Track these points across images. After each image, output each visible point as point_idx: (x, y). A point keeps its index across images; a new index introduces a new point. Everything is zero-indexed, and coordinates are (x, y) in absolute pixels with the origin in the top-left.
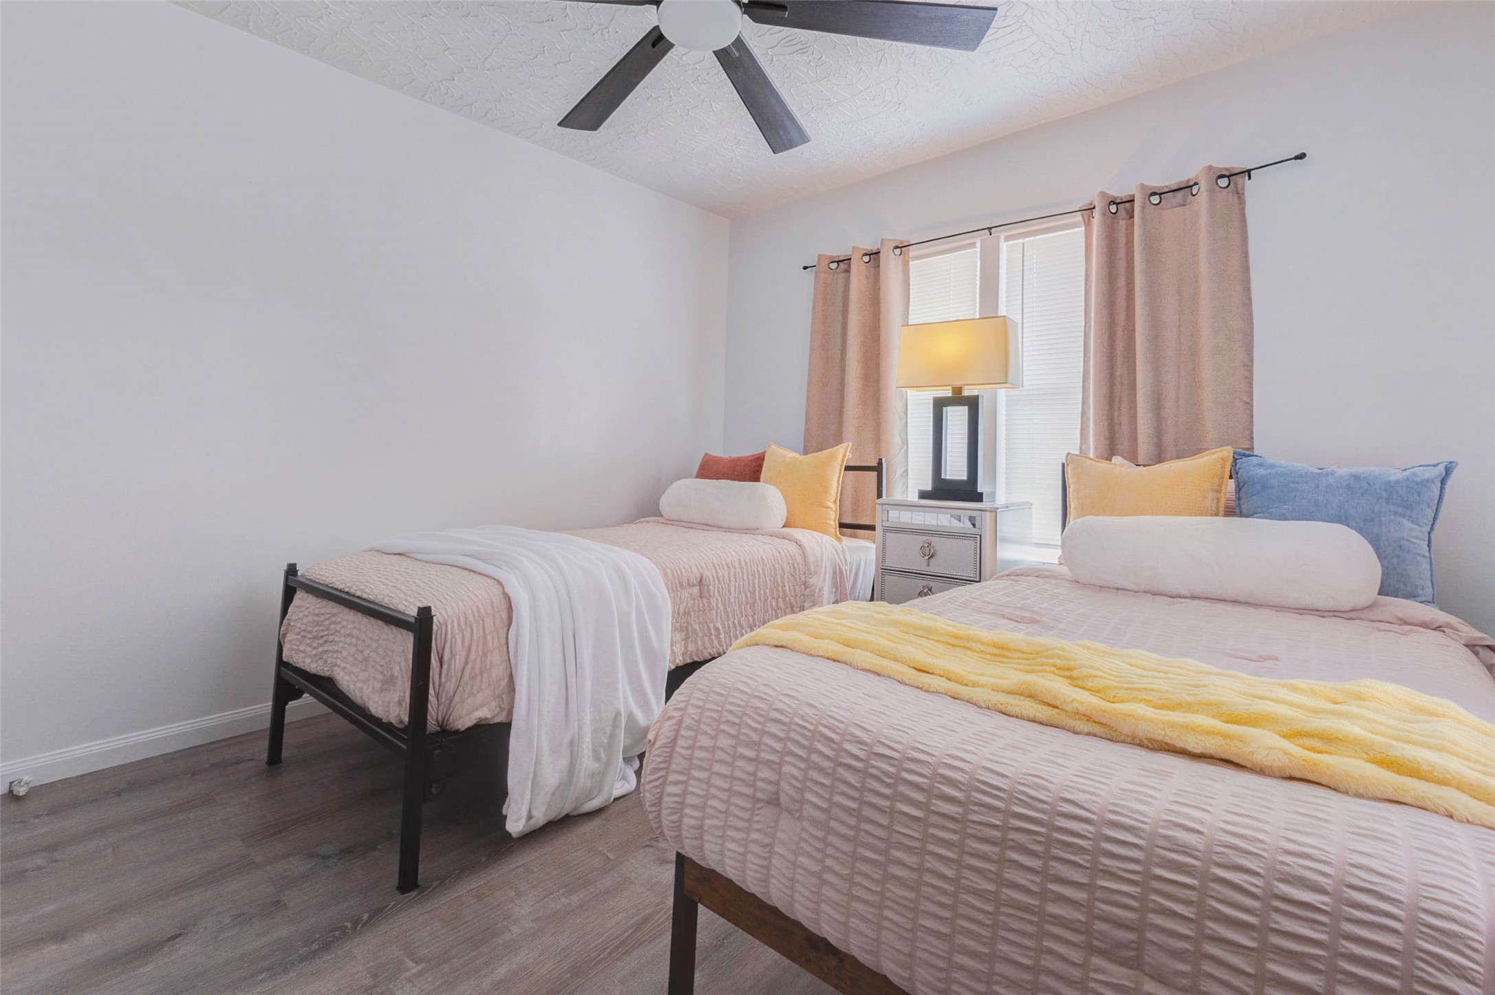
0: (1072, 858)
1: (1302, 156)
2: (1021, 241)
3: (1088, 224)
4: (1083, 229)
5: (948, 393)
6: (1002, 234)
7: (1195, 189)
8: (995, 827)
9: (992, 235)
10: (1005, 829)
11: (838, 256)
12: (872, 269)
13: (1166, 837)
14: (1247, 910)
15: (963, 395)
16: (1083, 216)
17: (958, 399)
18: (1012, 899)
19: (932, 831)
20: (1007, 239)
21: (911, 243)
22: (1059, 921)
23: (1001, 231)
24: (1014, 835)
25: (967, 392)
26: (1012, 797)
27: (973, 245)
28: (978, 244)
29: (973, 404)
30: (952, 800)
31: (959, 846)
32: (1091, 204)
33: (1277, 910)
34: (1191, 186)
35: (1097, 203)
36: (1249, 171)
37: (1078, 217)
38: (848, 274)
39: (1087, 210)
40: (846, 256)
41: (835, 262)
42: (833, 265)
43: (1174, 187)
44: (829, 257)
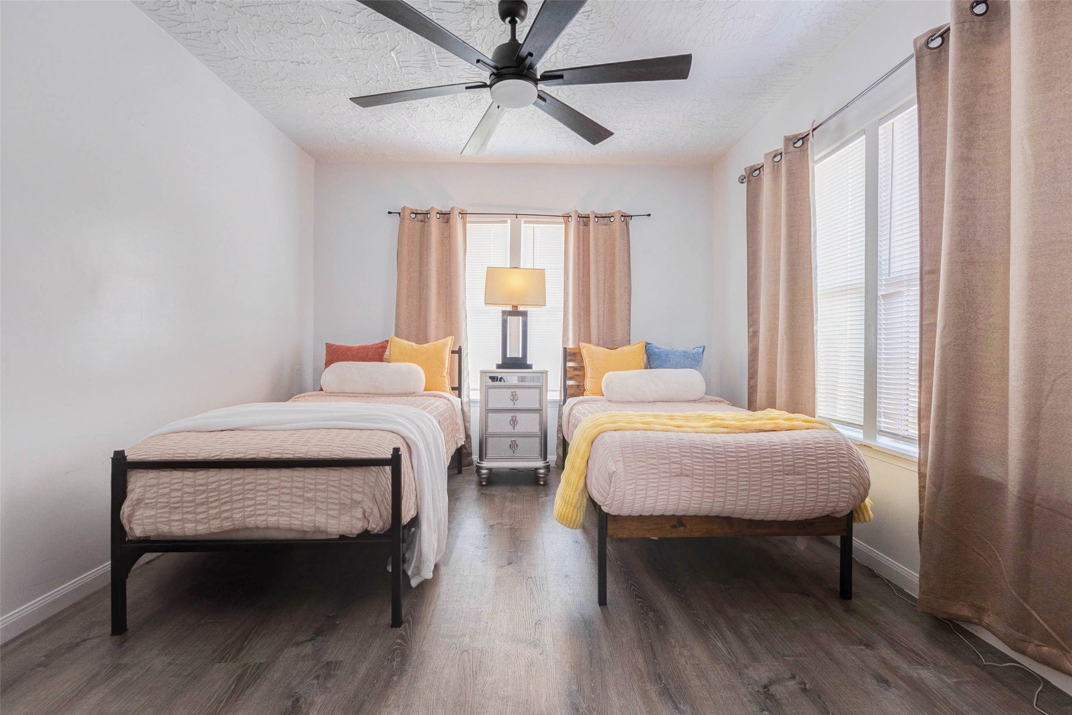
0: (777, 455)
1: (649, 215)
2: (532, 225)
3: (567, 223)
4: (564, 226)
5: (509, 308)
6: (523, 220)
7: (612, 219)
8: (757, 454)
9: (518, 219)
10: (760, 454)
11: (416, 210)
12: (441, 223)
13: (794, 443)
14: (812, 452)
15: (519, 310)
16: (564, 219)
17: (515, 313)
18: (765, 471)
19: (740, 462)
20: (525, 222)
21: (468, 212)
22: (778, 471)
23: (523, 218)
24: (762, 455)
25: (521, 309)
26: (759, 446)
27: (506, 222)
28: (509, 222)
29: (524, 314)
30: (744, 452)
31: (749, 464)
32: (568, 214)
33: (817, 450)
34: (610, 217)
35: (573, 215)
36: (631, 216)
37: (561, 219)
38: (423, 223)
39: (567, 217)
40: (423, 211)
41: (415, 214)
42: (413, 216)
43: (604, 216)
44: (411, 209)
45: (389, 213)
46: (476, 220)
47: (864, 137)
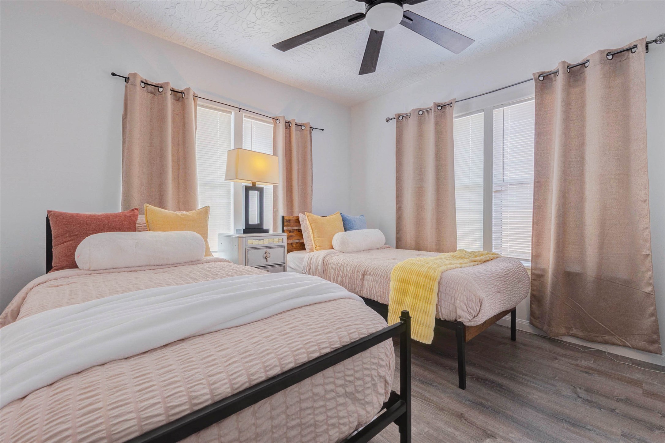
1: (323, 130)
2: (251, 120)
3: (275, 124)
4: (273, 126)
5: (249, 184)
6: (244, 114)
7: (303, 128)
9: (239, 111)
11: (146, 80)
15: (257, 186)
16: (274, 121)
17: (254, 188)
20: (246, 117)
21: (199, 96)
23: (244, 112)
27: (231, 113)
28: (233, 113)
32: (279, 118)
34: (302, 126)
35: (281, 119)
36: (314, 128)
37: (271, 120)
38: (153, 95)
39: (275, 119)
40: (153, 83)
41: (145, 83)
42: (143, 85)
43: (298, 124)
44: (141, 78)
45: (113, 74)
46: (207, 105)
47: (483, 113)
